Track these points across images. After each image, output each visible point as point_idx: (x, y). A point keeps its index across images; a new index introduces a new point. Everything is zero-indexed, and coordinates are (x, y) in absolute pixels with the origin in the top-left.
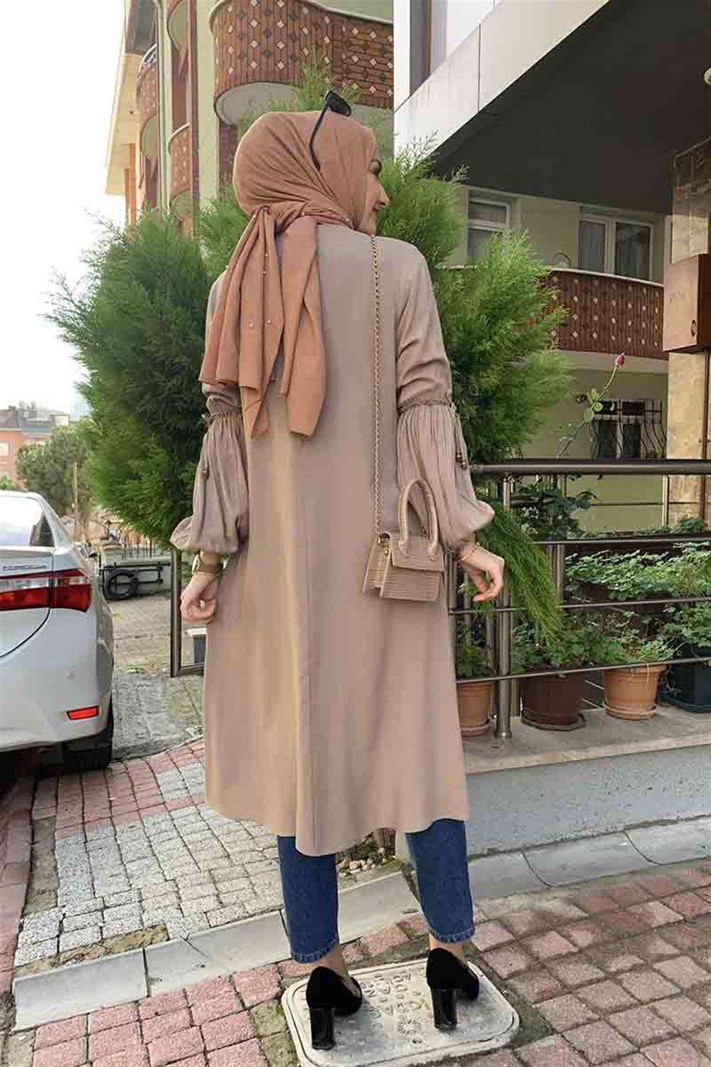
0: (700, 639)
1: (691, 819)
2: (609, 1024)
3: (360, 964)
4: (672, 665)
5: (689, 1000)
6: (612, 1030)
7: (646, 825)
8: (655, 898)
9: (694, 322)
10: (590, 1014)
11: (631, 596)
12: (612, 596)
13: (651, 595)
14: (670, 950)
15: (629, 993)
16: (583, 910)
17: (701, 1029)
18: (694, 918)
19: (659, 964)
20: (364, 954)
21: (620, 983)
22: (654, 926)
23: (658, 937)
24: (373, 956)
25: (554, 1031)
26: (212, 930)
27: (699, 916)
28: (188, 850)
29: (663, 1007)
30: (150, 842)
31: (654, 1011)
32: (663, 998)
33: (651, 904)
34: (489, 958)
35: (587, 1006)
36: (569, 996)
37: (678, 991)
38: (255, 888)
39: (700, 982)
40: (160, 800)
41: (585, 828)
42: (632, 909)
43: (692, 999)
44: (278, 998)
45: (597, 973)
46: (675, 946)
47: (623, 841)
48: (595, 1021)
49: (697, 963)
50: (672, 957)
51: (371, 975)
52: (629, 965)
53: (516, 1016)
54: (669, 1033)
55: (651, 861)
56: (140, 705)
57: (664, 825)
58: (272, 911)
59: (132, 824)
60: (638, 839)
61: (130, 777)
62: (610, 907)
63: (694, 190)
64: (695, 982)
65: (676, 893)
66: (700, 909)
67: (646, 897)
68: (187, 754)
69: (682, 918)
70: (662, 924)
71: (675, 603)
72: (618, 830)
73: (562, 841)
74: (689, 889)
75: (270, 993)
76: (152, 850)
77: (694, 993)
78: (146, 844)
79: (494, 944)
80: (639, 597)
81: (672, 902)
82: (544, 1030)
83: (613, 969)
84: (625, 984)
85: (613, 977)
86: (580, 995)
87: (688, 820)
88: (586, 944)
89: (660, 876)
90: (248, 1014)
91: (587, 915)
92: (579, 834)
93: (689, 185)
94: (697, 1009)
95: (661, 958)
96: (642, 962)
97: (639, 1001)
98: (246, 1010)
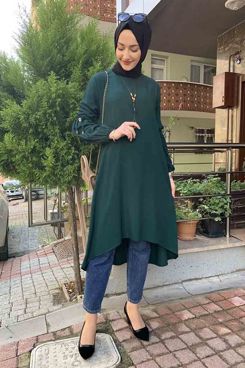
0: (212, 210)
1: (208, 278)
2: (155, 361)
3: (68, 337)
4: (202, 220)
5: (189, 350)
6: (156, 364)
7: (191, 280)
8: (186, 308)
9: (223, 97)
10: (149, 357)
11: (188, 195)
12: (181, 195)
13: (195, 194)
14: (188, 329)
15: (167, 348)
16: (158, 314)
17: (191, 363)
18: (200, 316)
19: (181, 336)
20: (71, 332)
21: (164, 344)
22: (183, 320)
23: (184, 324)
24: (74, 333)
25: (133, 364)
26: (18, 323)
27: (202, 316)
28: (23, 291)
29: (178, 354)
30: (10, 288)
31: (175, 355)
32: (180, 350)
33: (184, 311)
34: (117, 334)
35: (149, 353)
36: (144, 349)
37: (186, 347)
38: (40, 306)
39: (195, 343)
40: (19, 272)
41: (167, 282)
42: (176, 313)
43: (190, 350)
44: (30, 351)
45: (156, 339)
46: (189, 328)
47: (181, 286)
48: (150, 360)
49: (196, 335)
50: (187, 333)
51: (69, 341)
52: (170, 336)
53: (120, 358)
54: (178, 365)
55: (190, 294)
56: (29, 237)
57: (197, 280)
58: (42, 315)
59: (7, 281)
60: (187, 285)
61: (12, 263)
62: (168, 313)
63: (224, 49)
64: (194, 343)
65: (195, 307)
66: (202, 313)
67: (183, 308)
68: (35, 254)
69: (194, 317)
70: (186, 319)
71: (203, 197)
72: (179, 282)
73: (157, 286)
74: (201, 305)
75: (28, 349)
76: (10, 291)
77: (192, 348)
78: (9, 289)
79: (120, 328)
80: (190, 195)
81: (192, 310)
82: (129, 364)
83: (163, 338)
84: (166, 344)
85: (162, 341)
86: (148, 349)
87: (206, 278)
88: (155, 328)
89: (191, 300)
90: (17, 358)
91: (159, 316)
92: (164, 284)
93: (222, 47)
94: (191, 354)
95: (183, 333)
96: (175, 335)
97: (170, 351)
98: (17, 356)
